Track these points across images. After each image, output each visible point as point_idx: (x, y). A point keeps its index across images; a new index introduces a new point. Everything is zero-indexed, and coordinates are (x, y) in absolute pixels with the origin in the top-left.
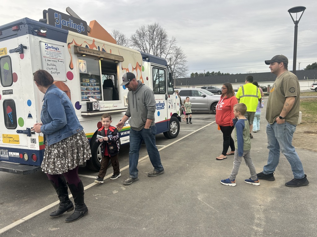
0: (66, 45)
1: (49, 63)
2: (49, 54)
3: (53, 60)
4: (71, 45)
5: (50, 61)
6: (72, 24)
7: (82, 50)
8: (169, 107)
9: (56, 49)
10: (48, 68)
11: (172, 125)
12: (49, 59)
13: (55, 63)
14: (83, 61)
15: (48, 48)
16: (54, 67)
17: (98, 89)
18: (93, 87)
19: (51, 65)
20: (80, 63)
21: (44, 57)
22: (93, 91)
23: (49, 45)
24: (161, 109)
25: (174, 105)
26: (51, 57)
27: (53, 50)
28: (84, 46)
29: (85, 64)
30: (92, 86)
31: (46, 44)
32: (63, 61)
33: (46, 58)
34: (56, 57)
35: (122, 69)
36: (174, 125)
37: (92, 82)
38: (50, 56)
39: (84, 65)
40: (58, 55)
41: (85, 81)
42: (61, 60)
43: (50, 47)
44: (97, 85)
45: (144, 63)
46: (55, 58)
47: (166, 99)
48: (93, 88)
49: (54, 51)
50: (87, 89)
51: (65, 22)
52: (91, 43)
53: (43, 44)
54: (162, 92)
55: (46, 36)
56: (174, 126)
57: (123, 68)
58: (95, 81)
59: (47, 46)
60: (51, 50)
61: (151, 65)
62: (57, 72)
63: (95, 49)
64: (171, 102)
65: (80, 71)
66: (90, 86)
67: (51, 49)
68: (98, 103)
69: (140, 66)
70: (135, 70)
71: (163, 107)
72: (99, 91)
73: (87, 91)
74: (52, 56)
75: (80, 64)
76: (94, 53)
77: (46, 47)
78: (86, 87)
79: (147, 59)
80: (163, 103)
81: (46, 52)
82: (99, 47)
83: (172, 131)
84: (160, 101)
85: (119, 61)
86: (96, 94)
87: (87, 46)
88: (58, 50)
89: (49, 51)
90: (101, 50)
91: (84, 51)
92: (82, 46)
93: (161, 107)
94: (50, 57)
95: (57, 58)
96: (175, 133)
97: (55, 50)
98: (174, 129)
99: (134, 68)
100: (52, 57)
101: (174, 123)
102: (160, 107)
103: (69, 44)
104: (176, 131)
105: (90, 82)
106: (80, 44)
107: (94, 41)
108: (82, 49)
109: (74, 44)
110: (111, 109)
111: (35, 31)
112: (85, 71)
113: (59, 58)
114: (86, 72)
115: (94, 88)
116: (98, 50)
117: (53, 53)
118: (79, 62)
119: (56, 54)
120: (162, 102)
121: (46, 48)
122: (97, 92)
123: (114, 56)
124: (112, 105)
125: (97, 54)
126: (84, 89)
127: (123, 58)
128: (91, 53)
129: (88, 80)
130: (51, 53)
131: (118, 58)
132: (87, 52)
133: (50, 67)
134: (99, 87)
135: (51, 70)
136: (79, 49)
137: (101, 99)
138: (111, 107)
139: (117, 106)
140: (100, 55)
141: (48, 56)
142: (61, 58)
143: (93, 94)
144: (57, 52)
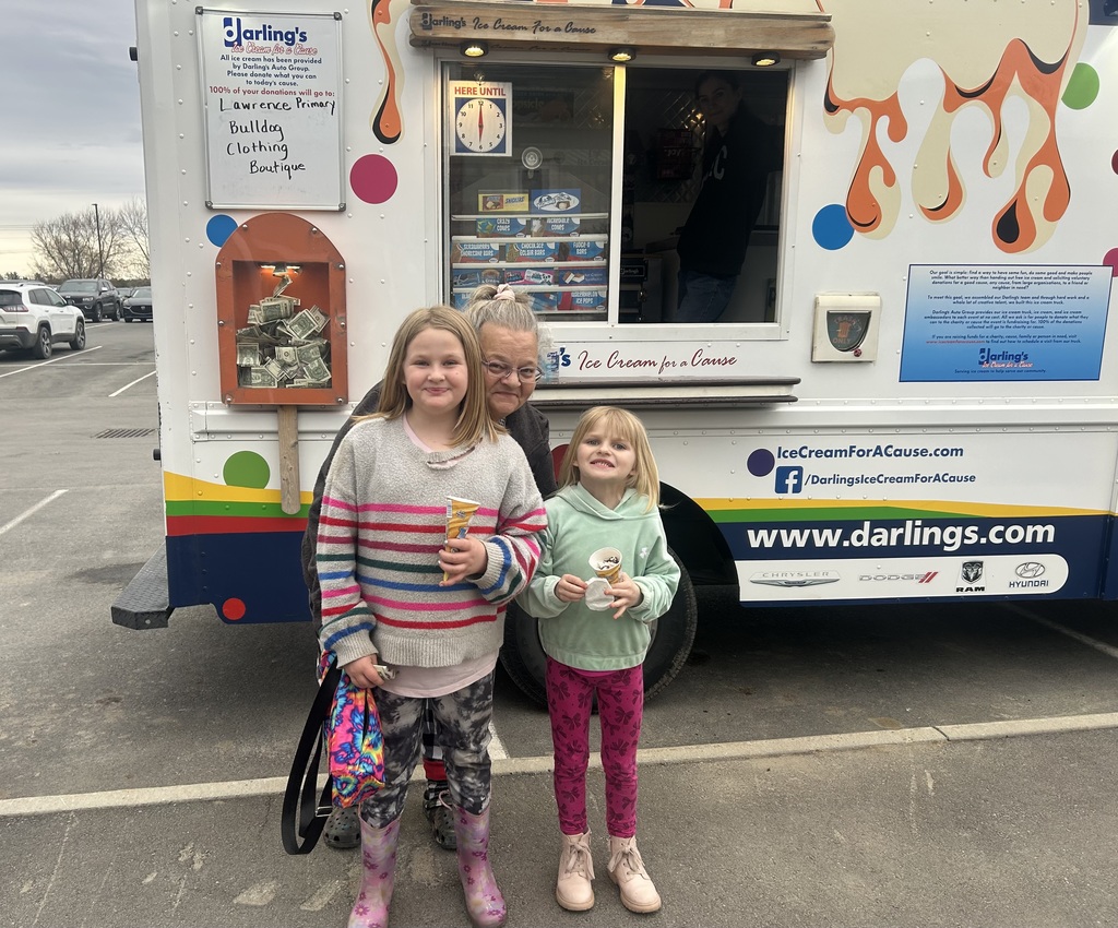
0: (358, 10)
1: (243, 117)
2: (242, 71)
3: (267, 99)
4: (394, 2)
5: (247, 107)
7: (446, 21)
9: (289, 38)
10: (233, 149)
12: (242, 99)
13: (274, 117)
14: (488, 85)
15: (239, 40)
16: (271, 138)
17: (593, 251)
18: (553, 241)
19: (254, 126)
20: (461, 103)
21: (215, 90)
22: (551, 263)
23: (248, 23)
26: (253, 87)
27: (272, 44)
29: (501, 104)
30: (546, 231)
31: (228, 22)
32: (331, 100)
33: (224, 95)
34: (290, 80)
35: (831, 107)
37: (552, 208)
38: (252, 79)
39: (491, 111)
40: (300, 73)
41: (497, 205)
42: (317, 94)
43: (251, 35)
44: (585, 228)
45: (1102, 39)
46: (278, 88)
48: (552, 246)
49: (277, 49)
50: (502, 253)
53: (212, 24)
57: (842, 94)
58: (575, 202)
59: (234, 28)
60: (256, 49)
65: (460, 147)
66: (530, 233)
67: (260, 43)
69: (1050, 69)
72: (598, 262)
73: (503, 264)
74: (260, 79)
75: (465, 108)
76: (538, 26)
77: (230, 34)
78: (495, 243)
81: (228, 65)
85: (806, 58)
86: (572, 283)
88: (304, 39)
89: (244, 54)
91: (459, 24)
94: (248, 87)
95: (292, 88)
97: (282, 44)
99: (971, 87)
100: (261, 88)
105: (532, 210)
108: (445, 13)
110: (670, 374)
112: (501, 147)
113: (303, 84)
114: (509, 153)
115: (561, 245)
117: (270, 64)
118: (452, 96)
119: (287, 65)
121: (228, 44)
122: (577, 271)
123: (730, 21)
124: (683, 352)
125: (570, 28)
126: (480, 253)
127: (824, 27)
128: (515, 28)
129: (521, 200)
130: (259, 64)
131: (769, 33)
132: (486, 26)
133: (247, 139)
134: (598, 239)
135: (252, 156)
136: (425, 16)
137: (599, 310)
138: (678, 363)
139: (732, 361)
140: (593, 31)
141: (241, 82)
142: (314, 85)
143: (551, 280)
144: (292, 56)
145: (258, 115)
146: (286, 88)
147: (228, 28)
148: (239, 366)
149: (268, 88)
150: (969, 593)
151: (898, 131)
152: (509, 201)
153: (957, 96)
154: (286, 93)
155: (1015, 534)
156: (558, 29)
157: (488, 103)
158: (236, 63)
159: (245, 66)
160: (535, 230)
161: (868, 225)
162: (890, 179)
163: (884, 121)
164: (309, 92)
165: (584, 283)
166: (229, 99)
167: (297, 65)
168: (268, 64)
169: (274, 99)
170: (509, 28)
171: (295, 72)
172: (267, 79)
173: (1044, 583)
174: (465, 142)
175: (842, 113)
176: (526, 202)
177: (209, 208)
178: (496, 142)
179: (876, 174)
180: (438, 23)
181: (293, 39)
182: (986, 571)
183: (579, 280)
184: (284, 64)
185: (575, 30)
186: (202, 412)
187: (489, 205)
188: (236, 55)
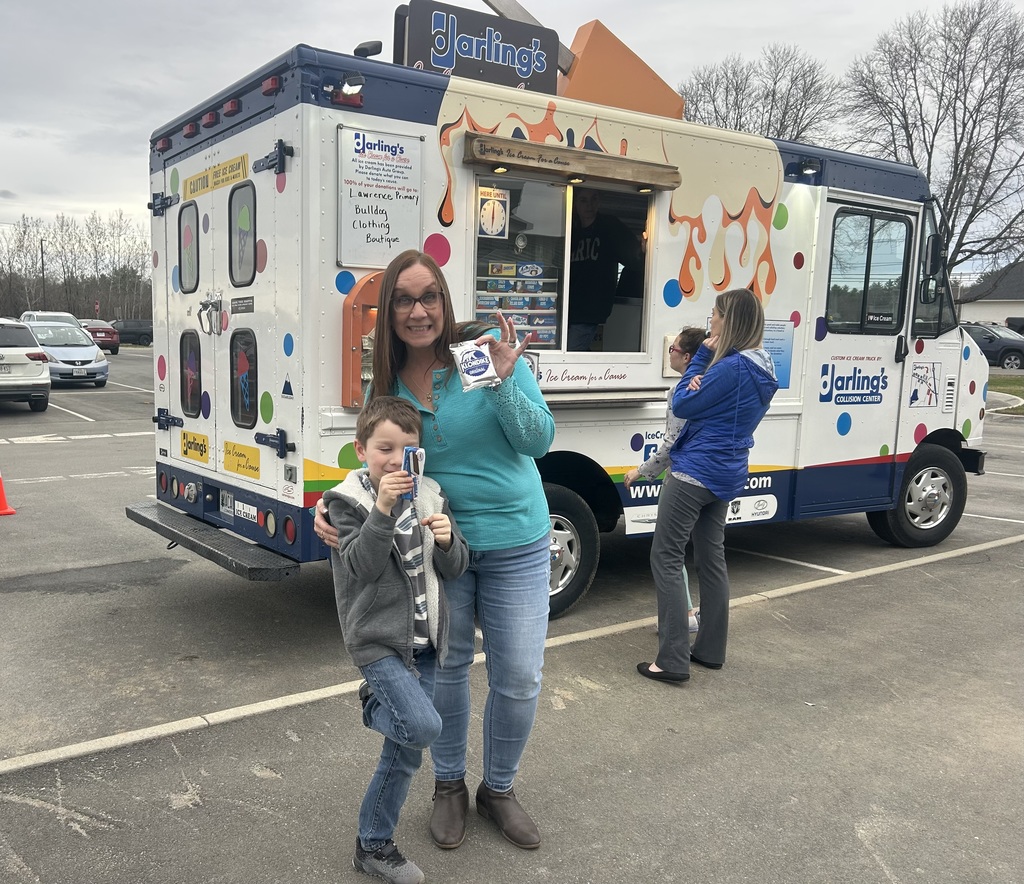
0: (431, 132)
1: (364, 203)
2: (364, 170)
3: (379, 191)
4: (453, 133)
5: (366, 195)
6: (497, 46)
7: (493, 150)
8: (914, 397)
9: (394, 150)
10: (357, 224)
11: (918, 482)
12: (364, 190)
13: (382, 204)
14: (497, 191)
15: (363, 149)
16: (380, 219)
17: (549, 304)
18: (527, 296)
19: (369, 210)
20: (483, 202)
21: (349, 182)
22: (526, 311)
23: (371, 139)
24: (862, 403)
25: (943, 388)
26: (371, 182)
27: (383, 153)
28: (505, 132)
29: (503, 203)
30: (525, 290)
31: (357, 136)
32: (416, 195)
33: (353, 186)
34: (392, 179)
35: (672, 220)
36: (928, 485)
37: (528, 274)
38: (371, 177)
39: (499, 207)
40: (399, 175)
41: (499, 270)
42: (408, 190)
43: (371, 146)
44: (546, 288)
45: (789, 190)
46: (385, 184)
47: (900, 356)
48: (527, 300)
49: (386, 157)
50: (501, 304)
51: (470, 42)
52: (538, 118)
53: (348, 136)
54: (876, 322)
55: (361, 107)
56: (929, 488)
57: (677, 213)
58: (540, 271)
59: (361, 141)
60: (373, 156)
61: (830, 200)
62: (387, 236)
63: (551, 140)
64: (930, 374)
65: (482, 232)
66: (515, 290)
67: (376, 152)
68: (535, 358)
69: (768, 206)
70: (735, 226)
71: (872, 394)
72: (553, 311)
74: (375, 177)
75: (486, 206)
76: (541, 159)
77: (358, 144)
78: (497, 296)
79: (809, 172)
80: (875, 378)
81: (357, 165)
82: (570, 133)
83: (916, 511)
84: (859, 365)
85: (657, 190)
86: (538, 324)
87: (518, 133)
88: (402, 152)
89: (364, 159)
90: (578, 142)
91: (500, 153)
92: (499, 134)
93: (862, 395)
94: (367, 182)
95: (394, 185)
96: (931, 525)
97: (389, 154)
98: (929, 505)
99: (734, 214)
100: (375, 183)
101: (934, 475)
102: (856, 392)
103: (445, 127)
104: (942, 516)
105: (518, 275)
106: (492, 127)
107: (551, 109)
108: (492, 145)
109: (465, 127)
110: (594, 385)
111: (325, 88)
112: (502, 233)
113: (401, 183)
114: (506, 237)
115: (532, 299)
116: (565, 144)
117: (381, 167)
118: (480, 197)
120: (870, 370)
121: (357, 151)
122: (541, 316)
123: (634, 165)
124: (599, 371)
125: (557, 161)
126: (488, 303)
127: (677, 173)
128: (528, 158)
129: (512, 268)
130: (375, 166)
131: (653, 174)
132: (513, 156)
133: (366, 218)
134: (553, 295)
135: (368, 230)
136: (481, 146)
137: (553, 342)
138: (598, 377)
139: (624, 377)
140: (568, 164)
141: (362, 178)
142: (407, 184)
143: (525, 322)
144: (395, 163)
145: (372, 202)
146: (390, 185)
147: (357, 140)
148: (362, 380)
149: (380, 184)
150: (735, 521)
151: (702, 238)
152: (506, 268)
153: (729, 218)
154: (390, 188)
155: (754, 483)
156: (550, 161)
157: (497, 203)
158: (362, 165)
159: (367, 167)
160: (518, 288)
161: (689, 293)
162: (699, 266)
163: (696, 230)
164: (403, 189)
165: (543, 325)
166: (356, 189)
167: (398, 169)
168: (380, 167)
169: (383, 191)
170: (525, 157)
171: (396, 174)
172: (379, 177)
173: (767, 513)
174: (484, 228)
175: (677, 223)
176: (515, 269)
177: (339, 265)
178: (500, 229)
179: (693, 261)
180: (488, 151)
181: (396, 151)
182: (741, 507)
183: (541, 322)
184: (390, 168)
185: (559, 163)
186: (329, 414)
187: (495, 270)
188: (361, 159)
